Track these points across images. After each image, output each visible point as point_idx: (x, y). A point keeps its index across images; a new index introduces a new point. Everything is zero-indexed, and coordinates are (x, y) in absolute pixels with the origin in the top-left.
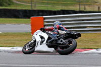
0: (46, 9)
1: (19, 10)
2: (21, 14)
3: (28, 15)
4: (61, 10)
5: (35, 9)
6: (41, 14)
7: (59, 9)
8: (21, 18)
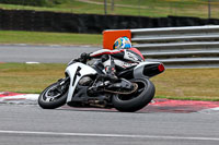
0: (136, 14)
1: (77, 15)
2: (82, 23)
3: (97, 25)
4: (170, 17)
5: (113, 13)
6: (124, 23)
7: (165, 15)
8: (82, 32)
